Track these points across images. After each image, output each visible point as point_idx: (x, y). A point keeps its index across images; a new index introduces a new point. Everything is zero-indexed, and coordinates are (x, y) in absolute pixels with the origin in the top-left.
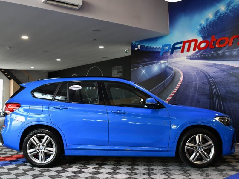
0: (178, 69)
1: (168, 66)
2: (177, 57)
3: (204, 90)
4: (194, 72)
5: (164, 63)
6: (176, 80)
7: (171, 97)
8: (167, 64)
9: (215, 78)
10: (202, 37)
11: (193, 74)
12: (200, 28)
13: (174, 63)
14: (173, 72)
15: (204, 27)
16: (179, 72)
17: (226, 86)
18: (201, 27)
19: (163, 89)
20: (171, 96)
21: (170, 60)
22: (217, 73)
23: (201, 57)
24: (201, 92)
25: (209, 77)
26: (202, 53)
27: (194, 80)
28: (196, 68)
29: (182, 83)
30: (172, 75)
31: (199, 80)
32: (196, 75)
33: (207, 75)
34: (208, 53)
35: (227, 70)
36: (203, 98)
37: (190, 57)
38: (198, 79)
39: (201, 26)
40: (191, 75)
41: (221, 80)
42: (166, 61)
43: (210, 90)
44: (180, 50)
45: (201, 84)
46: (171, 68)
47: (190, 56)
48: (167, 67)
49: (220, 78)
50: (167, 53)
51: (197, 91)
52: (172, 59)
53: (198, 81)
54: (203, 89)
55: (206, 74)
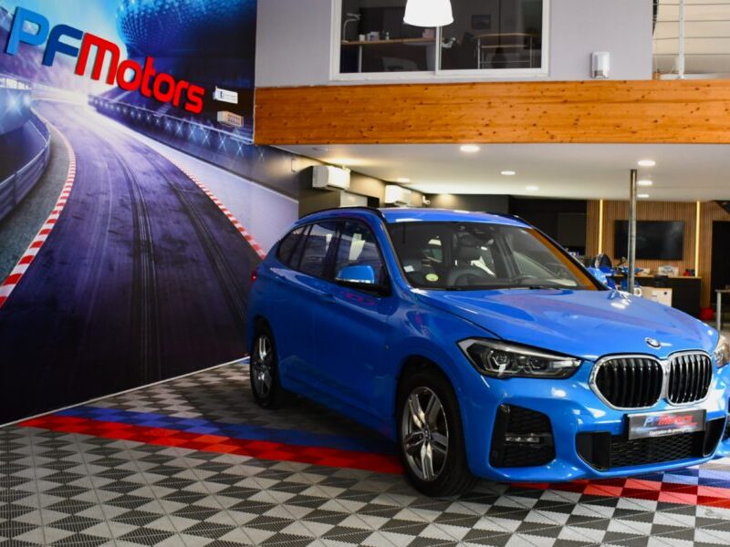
0: (62, 136)
1: (31, 113)
2: (60, 86)
3: (123, 227)
4: (103, 158)
5: (18, 91)
6: (54, 177)
7: (37, 249)
8: (27, 101)
9: (146, 191)
10: (127, 45)
11: (102, 165)
12: (126, 13)
13: (53, 104)
14: (47, 144)
15: (133, 17)
16: (65, 150)
17: (163, 220)
18: (128, 10)
19: (9, 208)
20: (36, 245)
21: (41, 86)
22: (149, 175)
23: (122, 112)
24: (116, 233)
25: (134, 188)
26: (123, 100)
27: (102, 190)
28: (109, 148)
29: (71, 193)
30: (43, 154)
31: (113, 191)
32: (109, 172)
33: (131, 179)
34: (137, 108)
35: (166, 172)
36: (120, 254)
37: (96, 102)
38: (111, 189)
39: (127, 5)
40: (96, 167)
41: (155, 200)
42: (27, 88)
43: (134, 226)
44: (74, 60)
45: (118, 205)
46: (41, 122)
47: (96, 98)
48: (27, 115)
49: (154, 192)
50: (32, 54)
51: (108, 228)
52: (46, 88)
53: (111, 193)
54: (121, 225)
55: (129, 174)
